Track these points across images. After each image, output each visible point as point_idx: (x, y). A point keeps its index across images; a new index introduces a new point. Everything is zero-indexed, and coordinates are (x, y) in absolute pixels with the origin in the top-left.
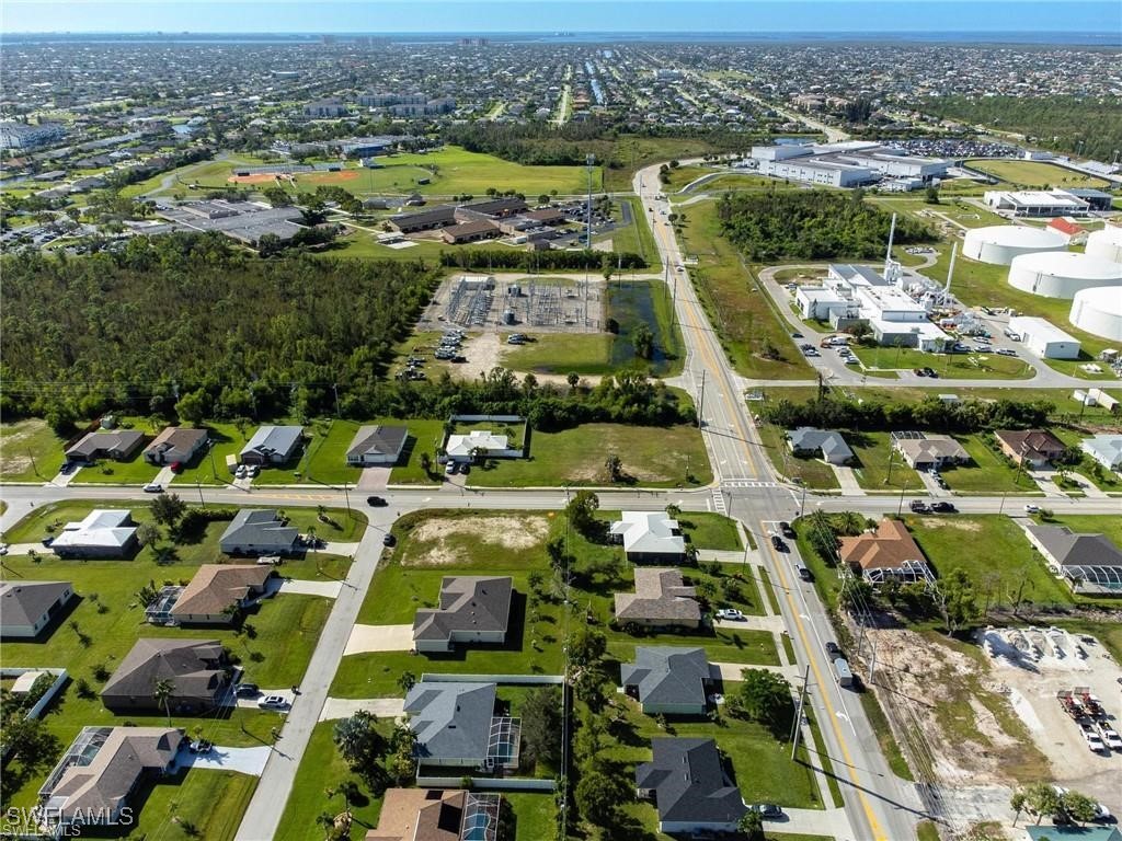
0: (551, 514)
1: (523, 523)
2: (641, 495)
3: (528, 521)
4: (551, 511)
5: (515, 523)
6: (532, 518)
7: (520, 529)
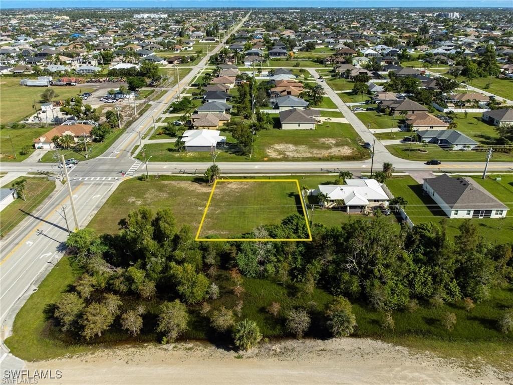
0: (266, 159)
1: (285, 154)
2: (193, 171)
3: (281, 156)
4: (266, 161)
5: (291, 155)
6: (279, 157)
7: (285, 151)
